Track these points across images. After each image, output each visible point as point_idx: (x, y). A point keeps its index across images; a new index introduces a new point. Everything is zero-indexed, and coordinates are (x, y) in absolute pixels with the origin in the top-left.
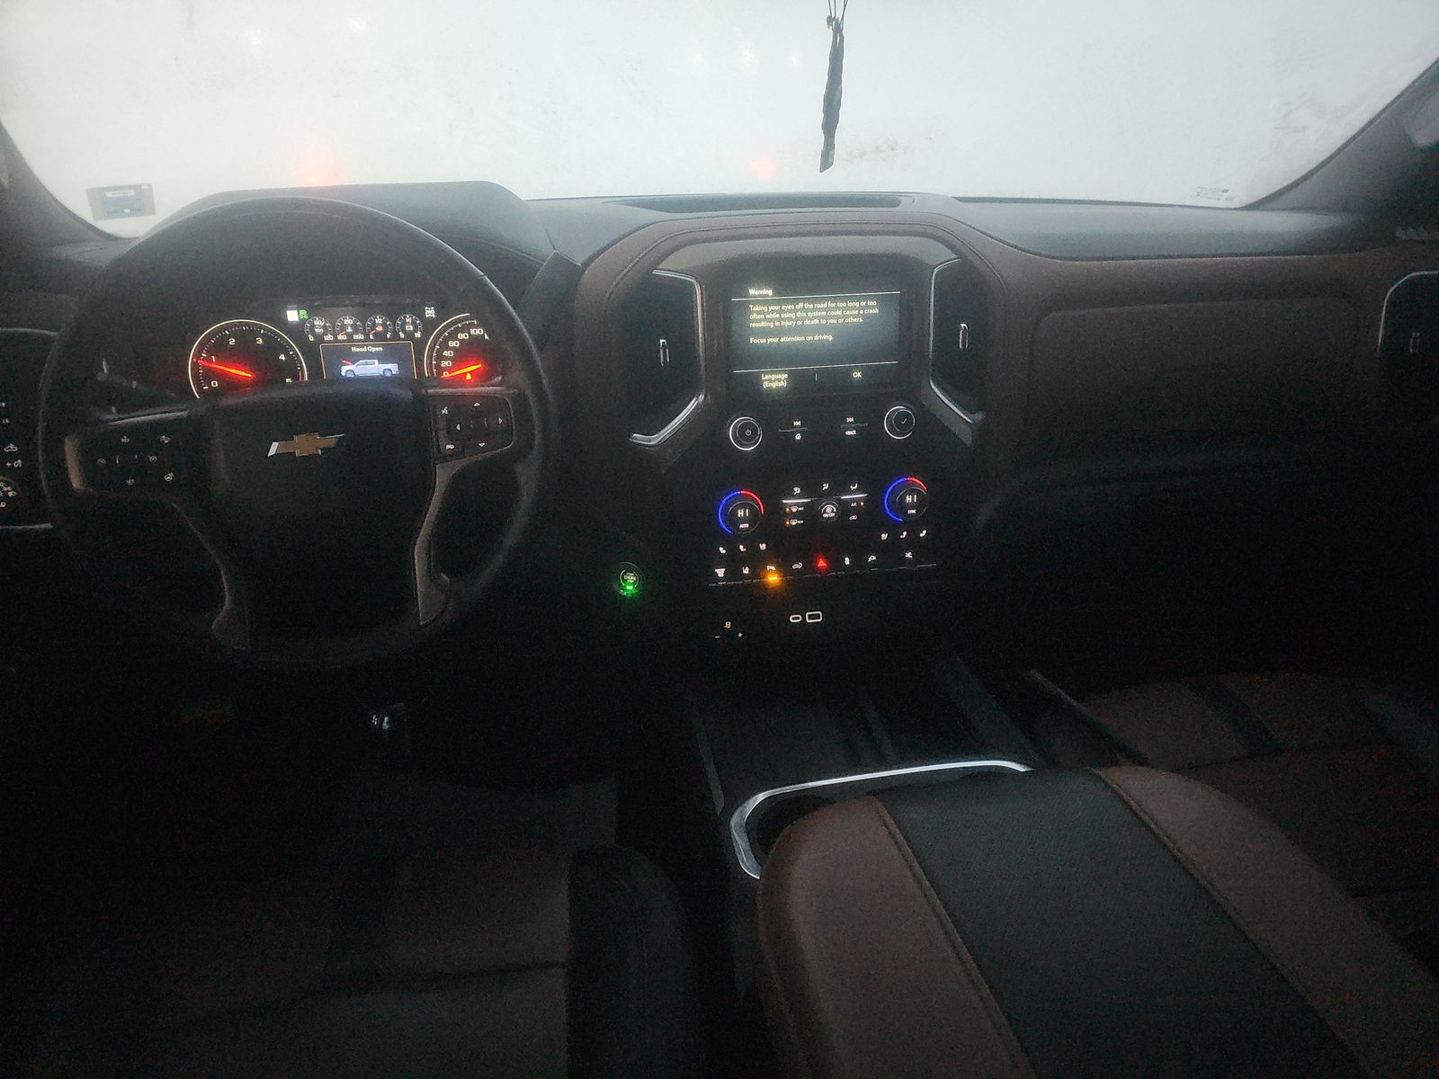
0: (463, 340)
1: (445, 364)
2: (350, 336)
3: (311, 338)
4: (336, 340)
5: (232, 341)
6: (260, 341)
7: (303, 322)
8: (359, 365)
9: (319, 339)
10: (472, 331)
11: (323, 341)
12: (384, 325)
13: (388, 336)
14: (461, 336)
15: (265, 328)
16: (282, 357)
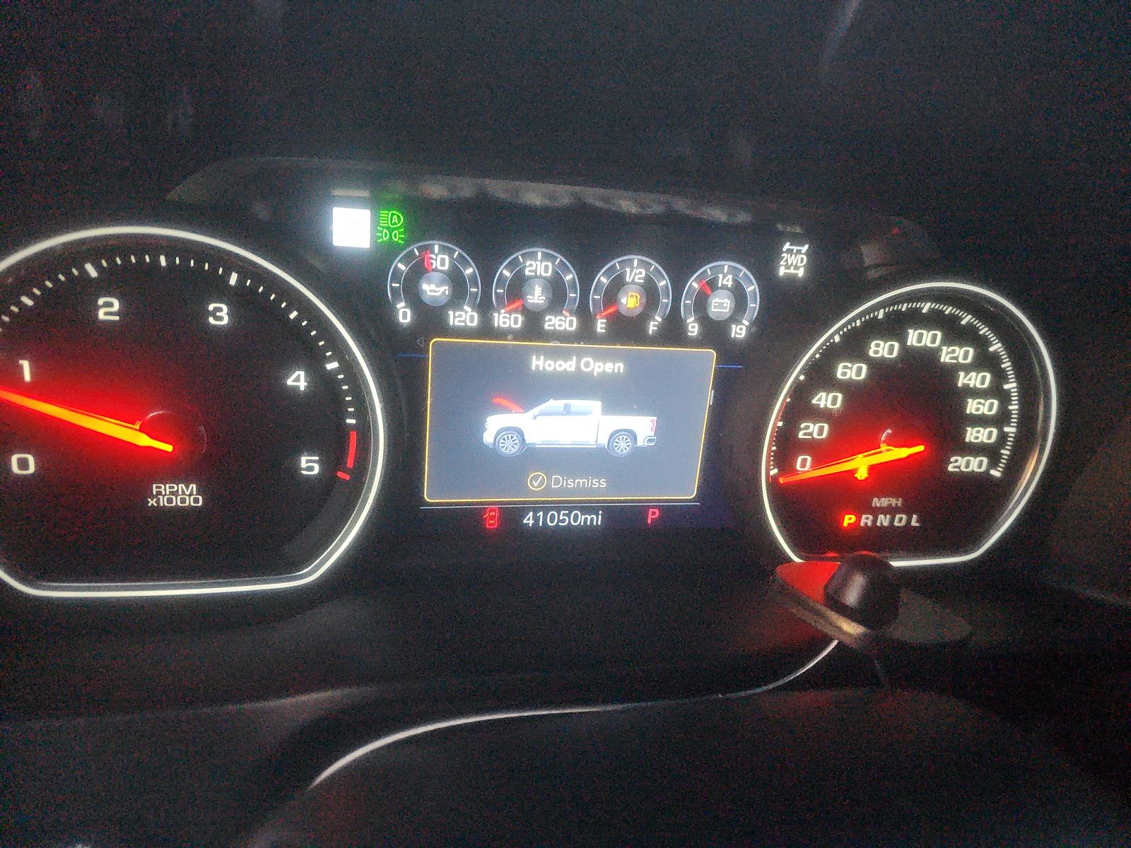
0: (883, 359)
1: (813, 430)
2: (533, 322)
3: (404, 315)
4: (486, 330)
5: (108, 309)
6: (221, 315)
7: (383, 255)
8: (542, 414)
9: (431, 319)
10: (913, 337)
11: (446, 331)
12: (650, 292)
13: (652, 327)
14: (882, 349)
15: (246, 269)
16: (298, 380)
